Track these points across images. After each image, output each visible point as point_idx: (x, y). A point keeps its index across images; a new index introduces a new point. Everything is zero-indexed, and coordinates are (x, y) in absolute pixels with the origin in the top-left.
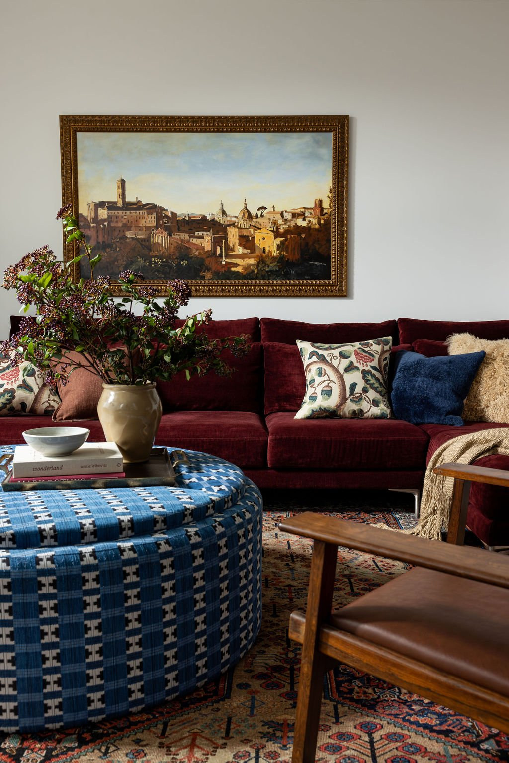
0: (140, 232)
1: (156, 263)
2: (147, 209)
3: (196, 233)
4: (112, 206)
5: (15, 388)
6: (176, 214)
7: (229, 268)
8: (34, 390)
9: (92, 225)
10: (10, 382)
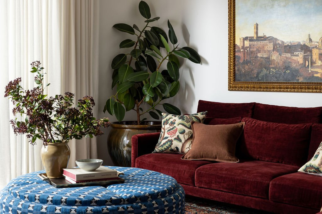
0: (265, 53)
1: (273, 72)
2: (269, 40)
3: (295, 53)
4: (251, 39)
5: (173, 139)
6: (284, 42)
7: (313, 75)
8: (182, 141)
9: (242, 50)
10: (171, 136)
